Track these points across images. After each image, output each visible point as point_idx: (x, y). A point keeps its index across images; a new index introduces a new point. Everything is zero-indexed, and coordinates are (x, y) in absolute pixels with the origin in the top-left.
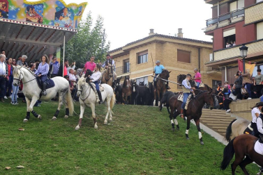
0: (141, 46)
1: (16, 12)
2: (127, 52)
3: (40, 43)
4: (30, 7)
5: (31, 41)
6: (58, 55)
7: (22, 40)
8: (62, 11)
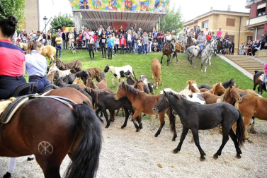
0: (205, 18)
1: (136, 7)
2: (196, 22)
3: (148, 21)
4: (142, 3)
5: (144, 21)
6: (157, 27)
7: (139, 21)
8: (158, 3)
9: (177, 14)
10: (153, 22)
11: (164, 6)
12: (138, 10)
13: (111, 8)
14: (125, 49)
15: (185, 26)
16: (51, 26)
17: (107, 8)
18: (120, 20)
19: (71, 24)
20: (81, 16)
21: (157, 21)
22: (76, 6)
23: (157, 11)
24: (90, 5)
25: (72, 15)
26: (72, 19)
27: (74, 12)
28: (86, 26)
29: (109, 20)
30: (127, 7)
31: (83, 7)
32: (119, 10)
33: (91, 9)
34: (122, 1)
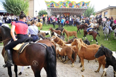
0: (106, 10)
2: (101, 12)
3: (79, 12)
4: (77, 4)
5: (77, 12)
6: (83, 15)
7: (75, 12)
8: (84, 4)
9: (93, 9)
10: (81, 12)
11: (86, 5)
12: (75, 7)
14: (69, 24)
15: (96, 14)
16: (38, 14)
17: (61, 7)
18: (67, 12)
19: (46, 13)
20: (51, 10)
21: (83, 12)
22: (49, 6)
23: (84, 8)
24: (54, 5)
25: (47, 10)
26: (47, 11)
28: (52, 14)
29: (62, 12)
30: (70, 6)
31: (51, 7)
32: (67, 8)
33: (55, 7)
34: (68, 4)
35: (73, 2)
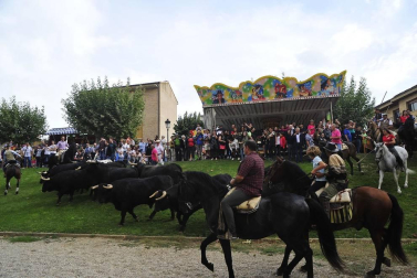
0: (410, 95)
1: (292, 92)
2: (396, 103)
3: (313, 110)
5: (306, 111)
6: (329, 118)
7: (299, 111)
8: (326, 82)
10: (322, 110)
12: (296, 96)
13: (255, 98)
16: (174, 131)
17: (250, 98)
18: (270, 113)
20: (214, 113)
21: (327, 109)
22: (208, 101)
23: (326, 94)
24: (226, 96)
25: (202, 114)
26: (201, 119)
27: (205, 109)
28: (220, 126)
29: (254, 115)
30: (279, 94)
31: (216, 101)
32: (268, 100)
33: (229, 102)
34: (271, 87)
35: (288, 79)
